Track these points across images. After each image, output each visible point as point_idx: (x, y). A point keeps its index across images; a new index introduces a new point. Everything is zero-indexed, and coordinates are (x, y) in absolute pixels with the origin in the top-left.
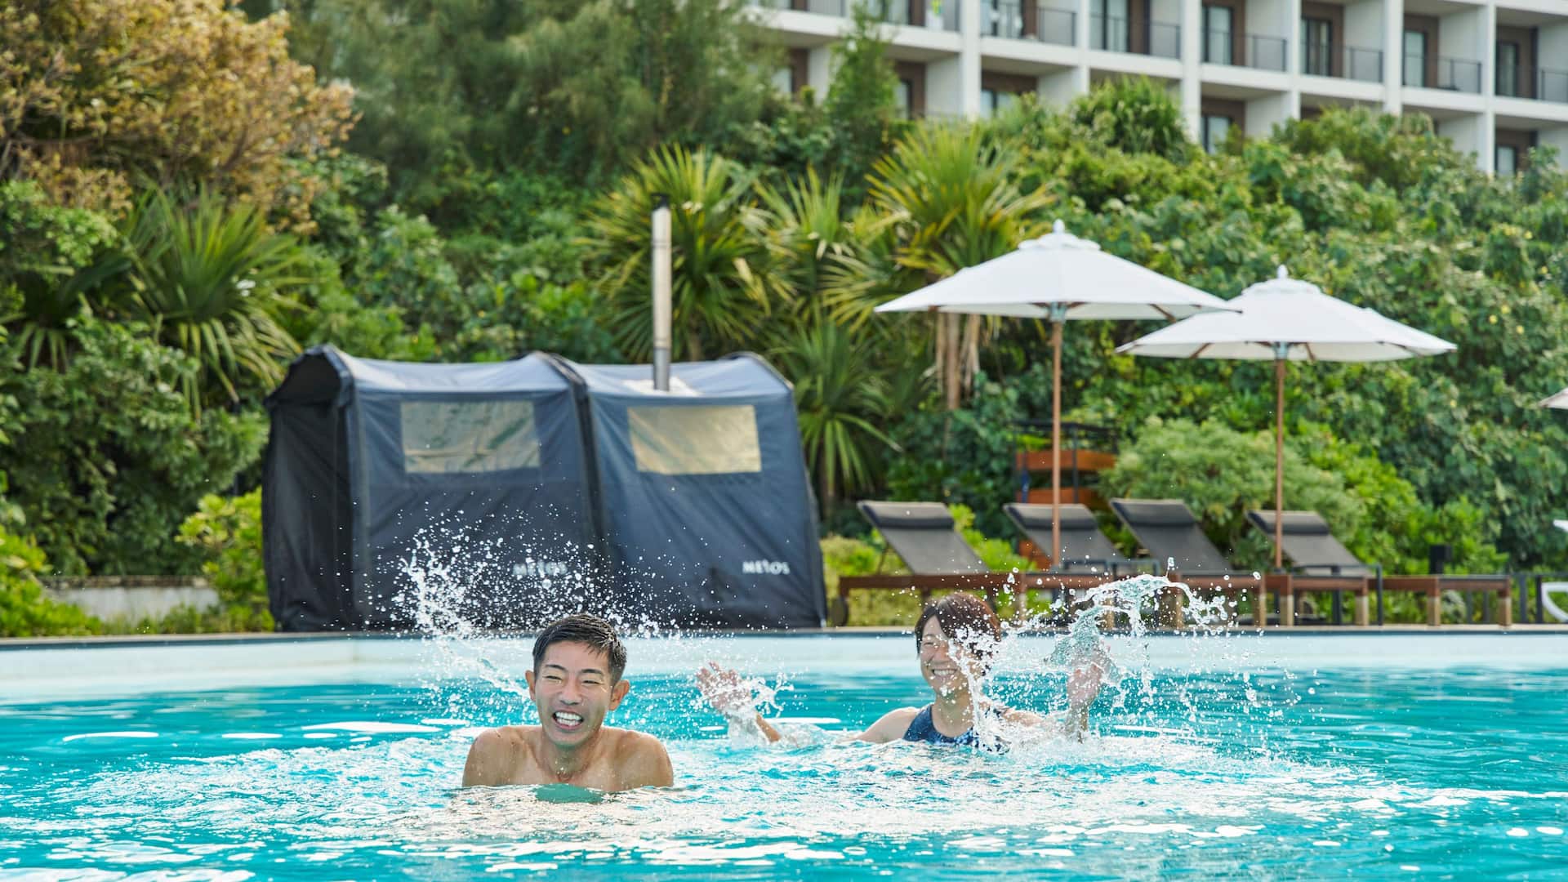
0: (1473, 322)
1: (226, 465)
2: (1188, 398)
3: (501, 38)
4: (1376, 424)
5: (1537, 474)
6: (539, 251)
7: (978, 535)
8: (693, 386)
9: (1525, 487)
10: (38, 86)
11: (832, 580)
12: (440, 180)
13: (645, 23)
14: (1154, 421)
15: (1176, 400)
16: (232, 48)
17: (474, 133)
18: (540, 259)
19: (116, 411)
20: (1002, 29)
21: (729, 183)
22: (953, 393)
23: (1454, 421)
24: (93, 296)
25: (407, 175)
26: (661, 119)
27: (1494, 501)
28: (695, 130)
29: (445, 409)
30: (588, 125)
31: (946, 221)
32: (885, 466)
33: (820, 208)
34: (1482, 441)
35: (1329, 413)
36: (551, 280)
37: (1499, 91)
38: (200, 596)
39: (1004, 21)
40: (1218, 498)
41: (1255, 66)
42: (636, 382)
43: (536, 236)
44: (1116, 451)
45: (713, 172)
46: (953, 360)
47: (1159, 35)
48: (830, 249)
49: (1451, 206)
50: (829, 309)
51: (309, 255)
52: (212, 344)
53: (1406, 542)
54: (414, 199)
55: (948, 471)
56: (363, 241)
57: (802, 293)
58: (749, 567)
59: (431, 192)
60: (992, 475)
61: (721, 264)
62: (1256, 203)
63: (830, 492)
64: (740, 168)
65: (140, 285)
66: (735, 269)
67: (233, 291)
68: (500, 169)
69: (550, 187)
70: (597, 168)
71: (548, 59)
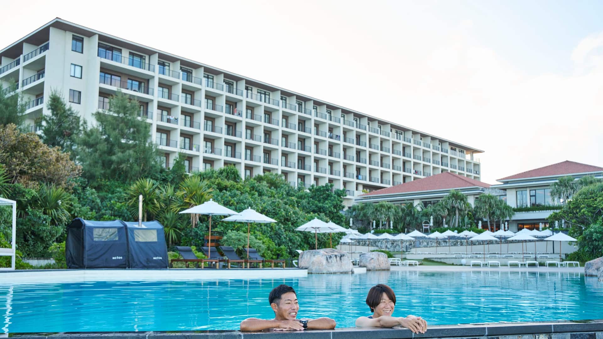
0: (286, 214)
1: (54, 236)
2: (236, 227)
3: (111, 156)
4: (269, 232)
5: (296, 241)
6: (116, 196)
7: (197, 251)
8: (145, 226)
9: (294, 243)
10: (23, 166)
11: (170, 259)
12: (97, 182)
13: (138, 154)
14: (230, 231)
15: (234, 227)
16: (59, 159)
17: (104, 173)
18: (116, 197)
19: (34, 226)
20: (207, 152)
21: (153, 185)
22: (194, 225)
23: (282, 232)
24: (31, 204)
25: (91, 181)
26: (141, 171)
27: (288, 246)
28: (147, 174)
29: (101, 230)
30: (126, 172)
31: (193, 194)
32: (181, 238)
33: (170, 190)
34: (287, 235)
35: (261, 230)
36: (118, 202)
37: (298, 168)
38: (52, 261)
39: (208, 150)
40: (240, 245)
41: (255, 161)
42: (135, 225)
43: (116, 193)
44: (223, 236)
45: (151, 183)
46: (194, 219)
47: (237, 154)
48: (172, 198)
49: (285, 193)
50: (171, 209)
51: (72, 196)
52: (53, 213)
53: (273, 253)
54: (92, 185)
55: (192, 239)
56: (82, 193)
57: (166, 205)
58: (154, 258)
59: (95, 184)
60: (200, 240)
61: (151, 200)
62: (250, 191)
63: (170, 242)
64: (155, 181)
65: (40, 203)
66: (154, 201)
67: (58, 204)
68: (109, 180)
69: (119, 183)
70: (128, 180)
71: (119, 160)
